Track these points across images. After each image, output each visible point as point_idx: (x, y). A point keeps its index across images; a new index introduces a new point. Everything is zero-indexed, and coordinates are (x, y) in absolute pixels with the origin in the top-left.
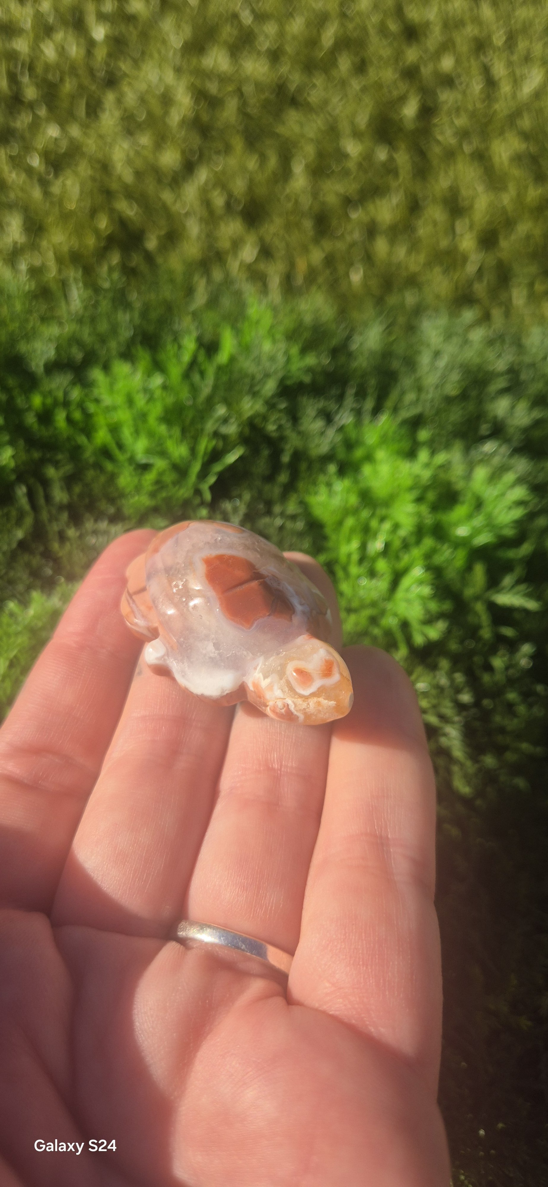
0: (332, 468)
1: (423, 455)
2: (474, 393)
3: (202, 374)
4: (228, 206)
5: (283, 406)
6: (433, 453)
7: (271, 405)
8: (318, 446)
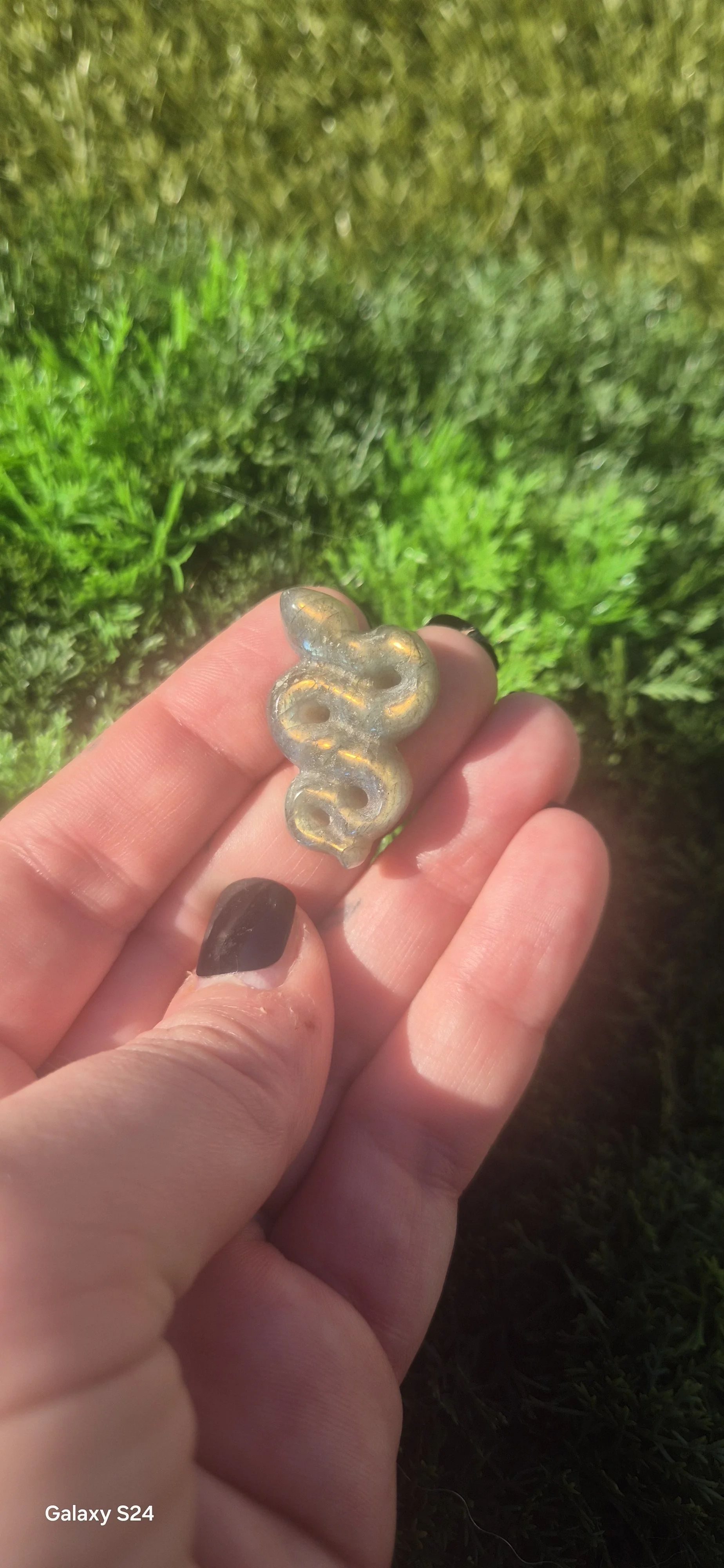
0: (373, 510)
1: (507, 480)
2: (561, 378)
3: (145, 370)
4: (131, 110)
5: (280, 416)
6: (521, 475)
7: (262, 419)
8: (346, 475)
